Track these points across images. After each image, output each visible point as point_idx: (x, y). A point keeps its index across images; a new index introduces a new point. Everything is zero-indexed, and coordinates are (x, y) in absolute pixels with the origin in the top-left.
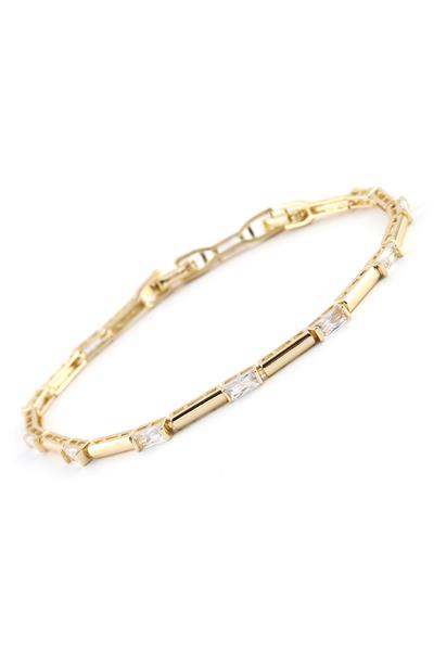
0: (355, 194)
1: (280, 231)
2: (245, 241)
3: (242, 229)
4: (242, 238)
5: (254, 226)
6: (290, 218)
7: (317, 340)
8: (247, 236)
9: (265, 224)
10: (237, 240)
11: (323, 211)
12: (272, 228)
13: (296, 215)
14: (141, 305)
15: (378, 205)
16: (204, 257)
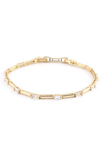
0: (86, 66)
1: (67, 63)
2: (59, 61)
3: (60, 58)
4: (59, 60)
5: (62, 59)
6: (71, 63)
7: (75, 96)
8: (60, 60)
9: (65, 60)
10: (58, 60)
11: (78, 65)
12: (66, 62)
13: (72, 63)
14: (34, 62)
15: (91, 71)
16: (50, 59)
